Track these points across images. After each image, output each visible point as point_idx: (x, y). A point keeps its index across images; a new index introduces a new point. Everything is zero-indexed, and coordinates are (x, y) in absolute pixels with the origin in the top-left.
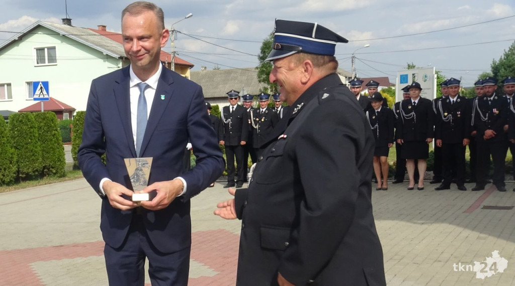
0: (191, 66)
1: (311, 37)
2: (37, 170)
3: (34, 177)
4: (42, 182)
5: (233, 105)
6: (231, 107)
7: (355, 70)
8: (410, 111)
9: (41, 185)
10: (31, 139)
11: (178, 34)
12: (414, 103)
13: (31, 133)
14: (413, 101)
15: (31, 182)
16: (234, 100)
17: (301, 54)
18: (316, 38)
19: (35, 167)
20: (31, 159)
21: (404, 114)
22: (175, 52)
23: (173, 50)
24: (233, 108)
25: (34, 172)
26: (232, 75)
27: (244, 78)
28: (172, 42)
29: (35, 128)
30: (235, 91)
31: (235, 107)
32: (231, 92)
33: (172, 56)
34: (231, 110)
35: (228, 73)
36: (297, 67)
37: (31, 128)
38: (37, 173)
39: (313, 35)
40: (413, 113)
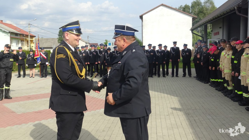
0: (35, 37)
1: (125, 30)
11: (31, 25)
17: (122, 36)
18: (126, 30)
22: (30, 31)
23: (29, 31)
26: (49, 40)
27: (53, 41)
28: (29, 28)
33: (29, 33)
35: (47, 39)
36: (121, 40)
39: (125, 29)
40: (119, 54)
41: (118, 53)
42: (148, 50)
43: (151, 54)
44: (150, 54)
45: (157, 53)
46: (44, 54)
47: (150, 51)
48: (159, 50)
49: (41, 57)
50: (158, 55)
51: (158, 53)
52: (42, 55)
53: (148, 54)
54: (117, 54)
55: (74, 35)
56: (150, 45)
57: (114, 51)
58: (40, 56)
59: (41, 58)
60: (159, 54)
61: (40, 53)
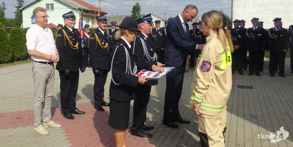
0: (107, 13)
2: (23, 56)
3: (22, 59)
4: (25, 61)
5: (113, 29)
6: (112, 29)
7: (166, 18)
8: (199, 34)
9: (25, 63)
10: (21, 41)
12: (201, 31)
13: (20, 38)
14: (200, 30)
15: (21, 62)
16: (114, 26)
19: (22, 55)
20: (20, 51)
21: (196, 36)
23: (99, 7)
24: (113, 30)
25: (22, 57)
29: (23, 36)
30: (114, 22)
31: (114, 29)
32: (113, 22)
33: (99, 9)
34: (112, 31)
37: (21, 36)
38: (23, 57)
40: (200, 35)
41: (198, 33)
42: (252, 28)
43: (258, 35)
44: (256, 35)
45: (272, 34)
46: (89, 34)
47: (255, 30)
48: (274, 28)
49: (85, 38)
50: (272, 37)
51: (274, 34)
52: (86, 36)
53: (252, 35)
54: (197, 35)
55: (70, 21)
56: (255, 21)
57: (193, 30)
58: (83, 36)
59: (84, 40)
60: (274, 36)
61: (83, 33)
